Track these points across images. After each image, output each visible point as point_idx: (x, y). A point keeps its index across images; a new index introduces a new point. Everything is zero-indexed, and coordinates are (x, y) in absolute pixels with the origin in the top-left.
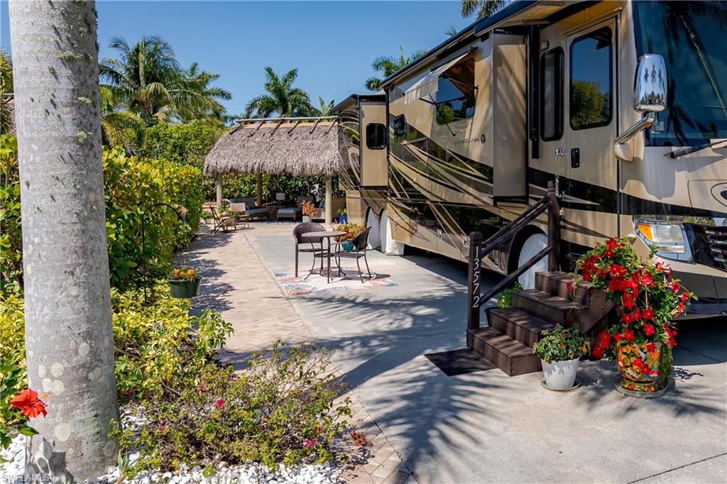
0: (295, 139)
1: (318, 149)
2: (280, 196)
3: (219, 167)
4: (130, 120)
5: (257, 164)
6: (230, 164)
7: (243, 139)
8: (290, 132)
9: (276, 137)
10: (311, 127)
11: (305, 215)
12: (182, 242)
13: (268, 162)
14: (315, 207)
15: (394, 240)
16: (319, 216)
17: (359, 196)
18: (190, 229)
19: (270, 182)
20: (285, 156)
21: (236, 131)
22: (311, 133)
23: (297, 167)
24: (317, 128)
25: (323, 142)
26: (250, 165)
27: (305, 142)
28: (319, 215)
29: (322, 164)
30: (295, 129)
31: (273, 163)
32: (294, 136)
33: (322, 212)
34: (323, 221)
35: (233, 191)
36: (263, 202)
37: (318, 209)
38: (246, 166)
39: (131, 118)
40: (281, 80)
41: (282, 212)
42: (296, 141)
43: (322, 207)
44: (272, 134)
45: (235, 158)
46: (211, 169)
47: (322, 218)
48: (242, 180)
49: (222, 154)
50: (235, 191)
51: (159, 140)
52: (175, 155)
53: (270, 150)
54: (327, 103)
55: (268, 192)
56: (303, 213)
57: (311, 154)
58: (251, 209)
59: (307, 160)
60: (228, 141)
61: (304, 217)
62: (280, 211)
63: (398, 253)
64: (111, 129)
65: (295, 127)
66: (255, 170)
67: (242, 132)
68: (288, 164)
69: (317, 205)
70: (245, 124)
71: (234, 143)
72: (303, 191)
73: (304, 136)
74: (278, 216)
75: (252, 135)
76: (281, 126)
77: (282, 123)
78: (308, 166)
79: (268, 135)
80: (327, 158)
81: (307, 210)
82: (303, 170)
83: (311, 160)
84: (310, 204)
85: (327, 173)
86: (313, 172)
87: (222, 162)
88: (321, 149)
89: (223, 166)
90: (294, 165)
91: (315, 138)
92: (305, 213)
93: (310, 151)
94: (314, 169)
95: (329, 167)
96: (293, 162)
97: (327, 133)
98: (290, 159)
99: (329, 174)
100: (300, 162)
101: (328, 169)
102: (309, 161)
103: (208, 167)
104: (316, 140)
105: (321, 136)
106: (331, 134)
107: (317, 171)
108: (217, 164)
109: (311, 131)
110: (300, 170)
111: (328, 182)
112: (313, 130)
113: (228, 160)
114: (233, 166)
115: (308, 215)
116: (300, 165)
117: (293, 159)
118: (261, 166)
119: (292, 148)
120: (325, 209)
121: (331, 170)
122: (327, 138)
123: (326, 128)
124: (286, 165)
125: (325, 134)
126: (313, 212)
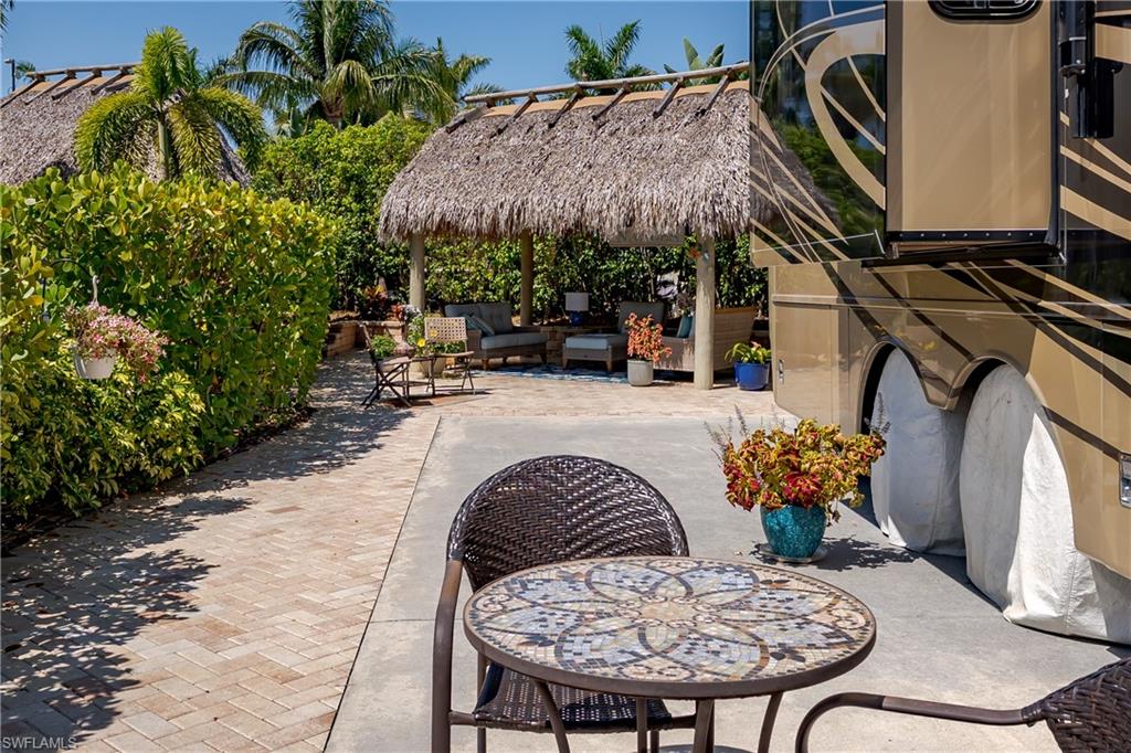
0: (611, 134)
1: (676, 160)
2: (576, 302)
3: (411, 218)
4: (230, 108)
5: (507, 209)
6: (439, 210)
7: (477, 141)
8: (598, 117)
9: (560, 132)
10: (658, 101)
11: (635, 357)
12: (167, 455)
13: (535, 200)
14: (664, 333)
15: (1080, 557)
16: (676, 364)
17: (832, 296)
18: (199, 407)
19: (556, 263)
20: (582, 182)
21: (463, 122)
22: (656, 115)
23: (612, 214)
24: (675, 102)
25: (692, 138)
26: (488, 211)
27: (638, 142)
28: (677, 358)
29: (687, 202)
30: (616, 109)
31: (547, 203)
32: (608, 128)
33: (687, 351)
34: (688, 377)
35: (470, 288)
36: (533, 315)
37: (674, 340)
38: (479, 214)
39: (234, 105)
40: (603, 49)
41: (577, 344)
42: (616, 141)
43: (686, 336)
44: (551, 126)
45: (453, 193)
46: (393, 223)
47: (686, 368)
48: (489, 258)
49: (422, 183)
50: (473, 288)
51: (315, 165)
52: (346, 200)
53: (541, 167)
54: (705, 55)
55: (550, 291)
56: (630, 351)
58: (497, 333)
59: (643, 192)
60: (442, 150)
61: (631, 363)
62: (571, 343)
63: (1102, 632)
64: (186, 127)
65: (614, 103)
66: (502, 223)
67: (479, 124)
68: (589, 205)
69: (671, 327)
70: (489, 106)
71: (454, 153)
72: (637, 290)
73: (637, 123)
74: (566, 357)
75: (500, 132)
76: (579, 104)
77: (580, 97)
78: (646, 210)
79: (541, 128)
80: (702, 185)
81: (642, 343)
82: (630, 222)
83: (655, 192)
84: (652, 324)
85: (703, 231)
86: (659, 228)
87: (421, 206)
88: (685, 158)
89: (422, 215)
90: (605, 207)
91: (669, 129)
92: (634, 349)
93: (653, 166)
94: (663, 217)
95: (709, 212)
96: (604, 199)
97: (703, 112)
98: (596, 190)
99: (707, 235)
100: (624, 199)
101: (706, 218)
102: (649, 195)
103: (387, 220)
104: (672, 132)
105: (686, 120)
106: (716, 115)
107: (671, 226)
108: (407, 210)
109: (658, 110)
110: (622, 222)
111: (704, 258)
112: (664, 107)
113: (436, 198)
114: (445, 215)
115: (643, 359)
116: (623, 208)
117: (606, 191)
118: (516, 211)
119: (601, 160)
120: (694, 340)
121: (714, 221)
122: (703, 124)
123: (701, 100)
124: (583, 209)
125: (697, 115)
126: (659, 349)
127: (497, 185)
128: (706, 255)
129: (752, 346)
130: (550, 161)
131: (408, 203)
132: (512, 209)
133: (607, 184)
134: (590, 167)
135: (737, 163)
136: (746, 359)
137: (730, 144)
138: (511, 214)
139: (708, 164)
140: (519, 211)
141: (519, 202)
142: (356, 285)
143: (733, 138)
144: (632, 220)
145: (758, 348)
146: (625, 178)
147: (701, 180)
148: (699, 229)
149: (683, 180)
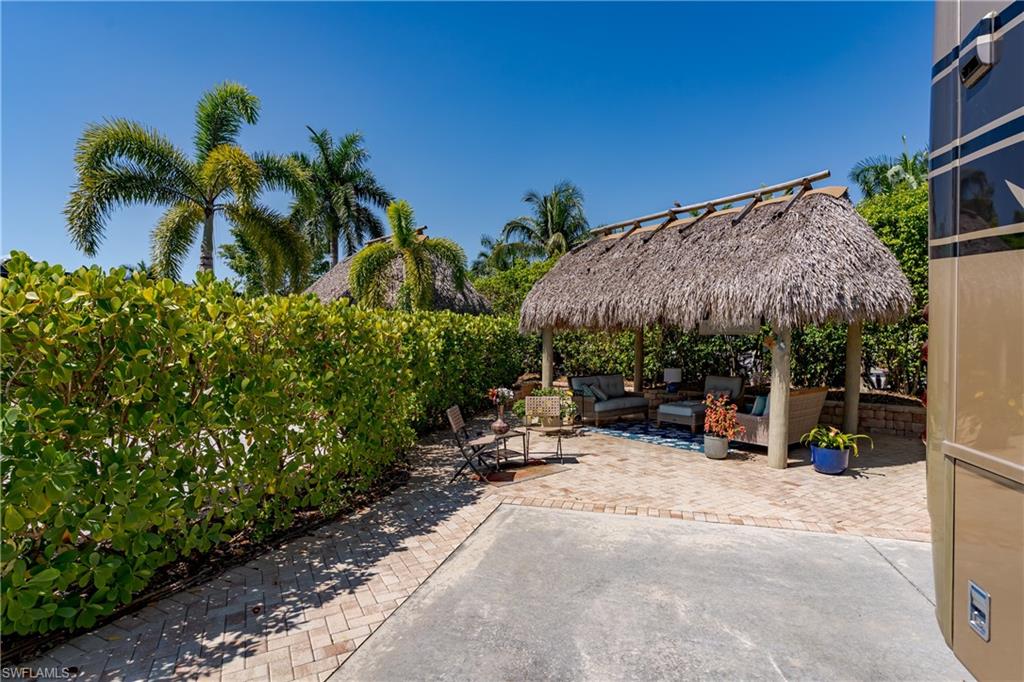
0: (693, 242)
1: (753, 258)
3: (538, 316)
5: (604, 306)
6: (556, 310)
7: (590, 258)
8: (685, 231)
9: (653, 246)
11: (712, 433)
14: (738, 411)
16: (750, 438)
20: (665, 282)
22: (735, 223)
23: (690, 308)
24: (753, 212)
25: (769, 237)
26: (590, 310)
27: (717, 246)
28: (752, 433)
29: (763, 295)
30: (700, 224)
31: (637, 301)
32: (692, 238)
33: (761, 429)
37: (748, 416)
38: (584, 312)
42: (697, 247)
43: (761, 414)
44: (646, 242)
45: (567, 297)
47: (761, 442)
53: (634, 272)
56: (707, 428)
57: (734, 269)
59: (719, 288)
60: (565, 267)
61: (708, 438)
65: (699, 220)
71: (574, 268)
73: (717, 231)
75: (608, 250)
78: (722, 304)
79: (638, 244)
80: (779, 277)
81: (717, 421)
82: (707, 316)
83: (731, 287)
84: (727, 404)
85: (780, 321)
86: (734, 320)
87: (545, 307)
88: (762, 254)
89: (545, 314)
91: (746, 233)
92: (710, 427)
93: (730, 265)
94: (739, 309)
95: (786, 302)
96: (683, 295)
97: (780, 215)
98: (676, 289)
99: (784, 326)
100: (701, 295)
101: (783, 310)
102: (726, 289)
103: (524, 318)
104: (749, 235)
105: (763, 223)
106: (794, 216)
107: (747, 317)
108: (536, 310)
109: (737, 218)
110: (699, 315)
111: (780, 348)
112: (743, 216)
113: (555, 301)
114: (560, 313)
115: (718, 436)
116: (700, 303)
117: (684, 289)
118: (611, 308)
119: (683, 264)
120: (768, 418)
121: (791, 312)
122: (779, 225)
123: (778, 207)
124: (664, 306)
125: (774, 218)
126: (734, 427)
127: (599, 289)
128: (782, 344)
129: (830, 430)
130: (641, 267)
131: (537, 305)
132: (608, 308)
133: (686, 283)
134: (673, 269)
135: (817, 256)
136: (824, 444)
137: (808, 239)
138: (607, 312)
139: (786, 258)
140: (614, 309)
141: (614, 301)
143: (811, 233)
144: (709, 314)
145: (837, 434)
146: (703, 277)
147: (780, 272)
148: (776, 320)
149: (759, 275)
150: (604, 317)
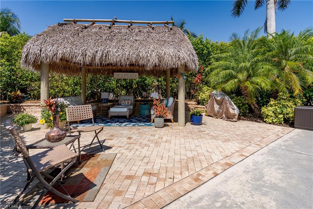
3: (43, 55)
6: (60, 52)
13: (114, 51)
21: (65, 24)
26: (89, 54)
35: (57, 92)
46: (31, 58)
48: (65, 83)
50: (59, 92)
66: (97, 60)
87: (49, 50)
89: (50, 54)
90: (149, 55)
103: (27, 56)
108: (41, 51)
113: (58, 47)
114: (65, 55)
116: (157, 56)
118: (104, 55)
128: (184, 77)
131: (41, 48)
141: (106, 51)
142: (8, 91)
150: (100, 60)
